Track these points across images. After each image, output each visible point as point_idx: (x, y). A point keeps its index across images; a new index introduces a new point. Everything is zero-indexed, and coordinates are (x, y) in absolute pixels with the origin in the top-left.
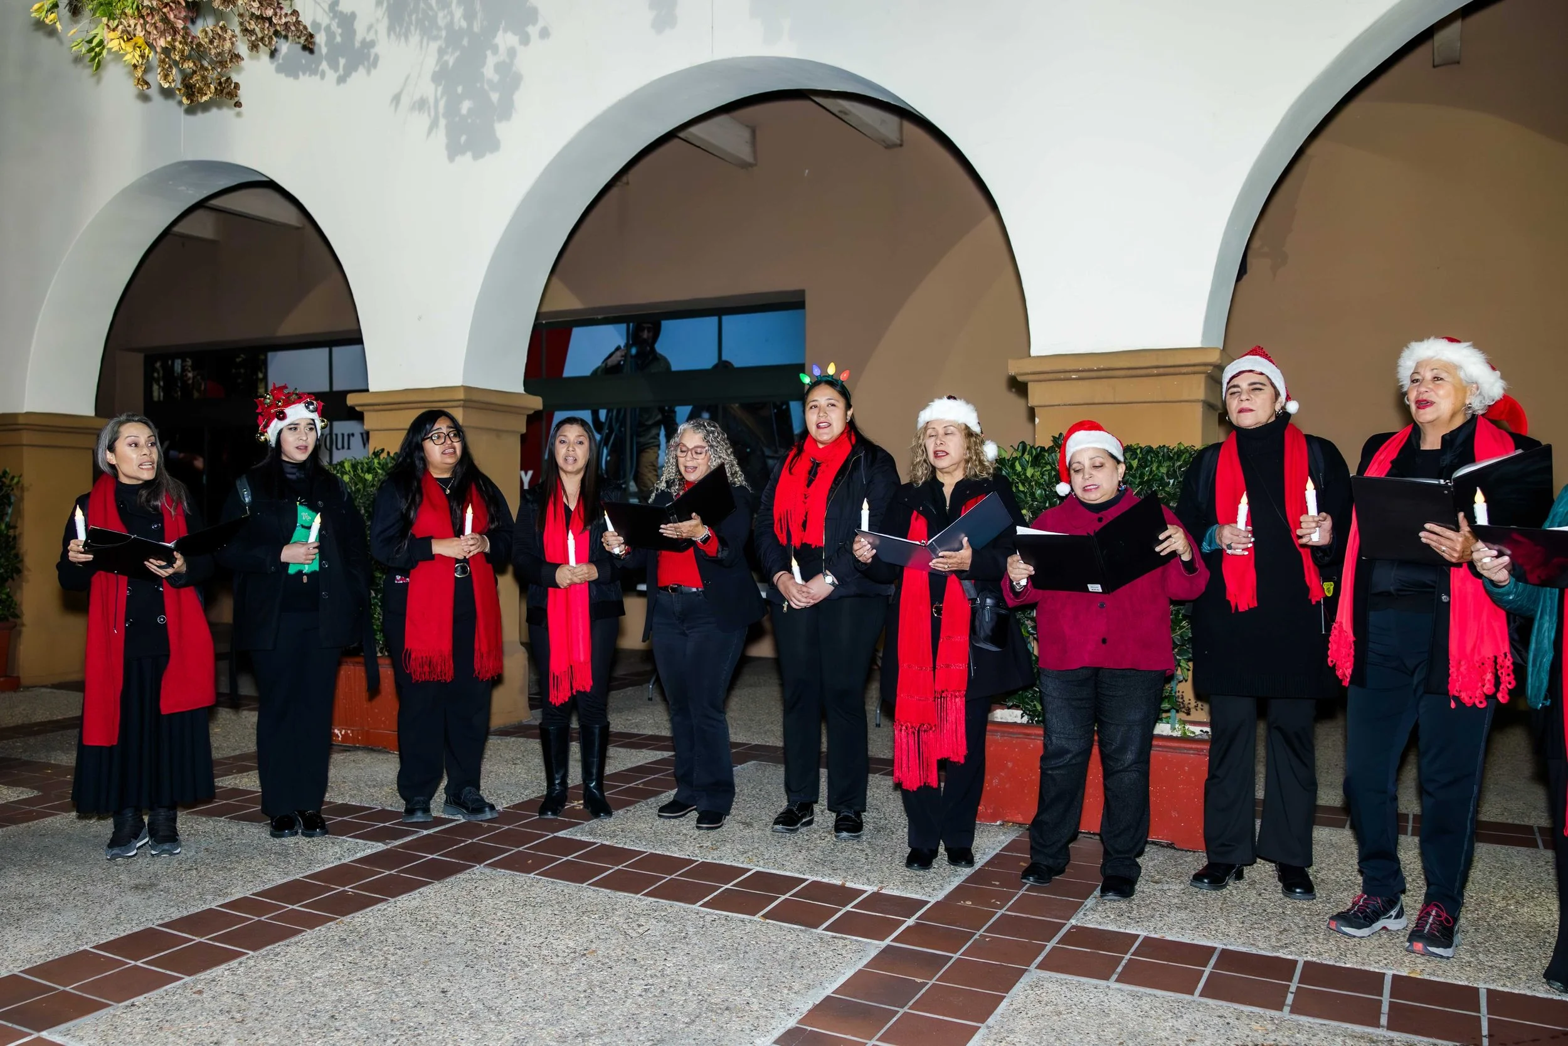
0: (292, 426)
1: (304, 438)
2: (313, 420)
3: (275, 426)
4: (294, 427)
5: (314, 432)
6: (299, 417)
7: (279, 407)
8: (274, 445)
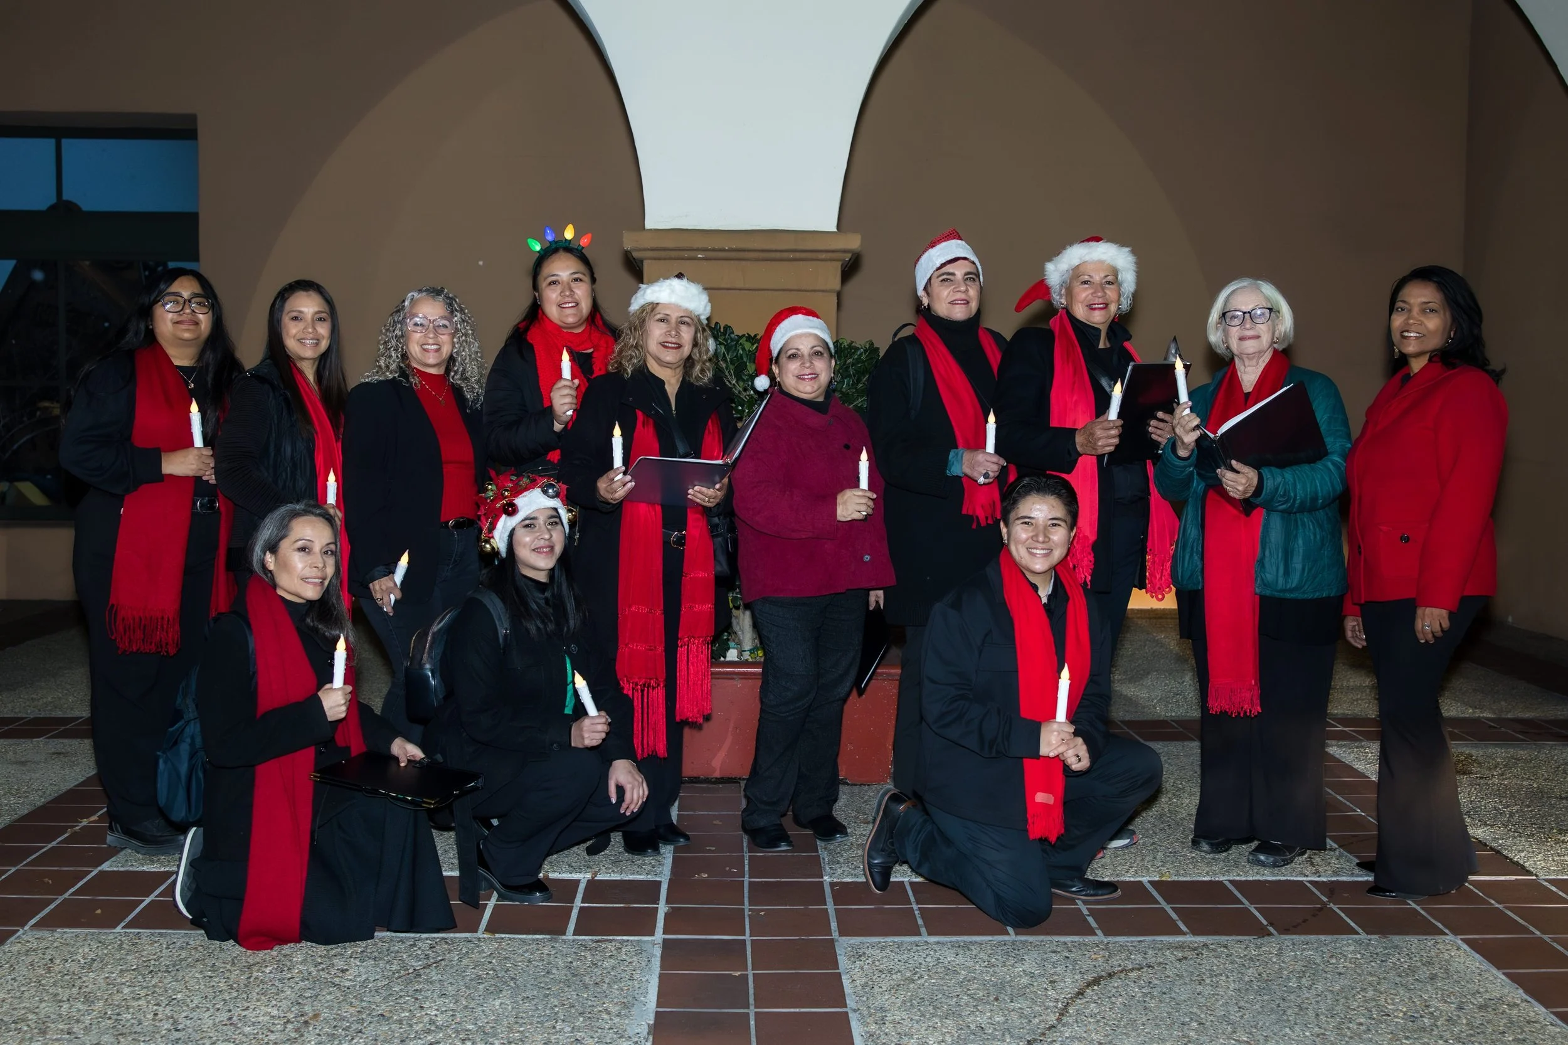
0: (528, 522)
1: (547, 537)
2: (556, 509)
3: (505, 524)
4: (529, 524)
5: (559, 527)
6: (534, 508)
7: (506, 497)
8: (504, 555)
